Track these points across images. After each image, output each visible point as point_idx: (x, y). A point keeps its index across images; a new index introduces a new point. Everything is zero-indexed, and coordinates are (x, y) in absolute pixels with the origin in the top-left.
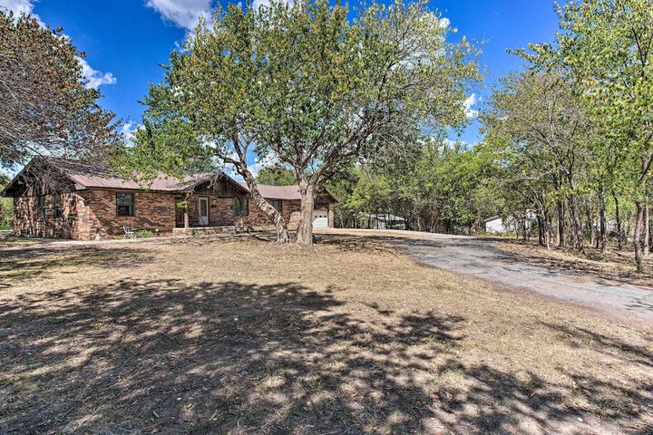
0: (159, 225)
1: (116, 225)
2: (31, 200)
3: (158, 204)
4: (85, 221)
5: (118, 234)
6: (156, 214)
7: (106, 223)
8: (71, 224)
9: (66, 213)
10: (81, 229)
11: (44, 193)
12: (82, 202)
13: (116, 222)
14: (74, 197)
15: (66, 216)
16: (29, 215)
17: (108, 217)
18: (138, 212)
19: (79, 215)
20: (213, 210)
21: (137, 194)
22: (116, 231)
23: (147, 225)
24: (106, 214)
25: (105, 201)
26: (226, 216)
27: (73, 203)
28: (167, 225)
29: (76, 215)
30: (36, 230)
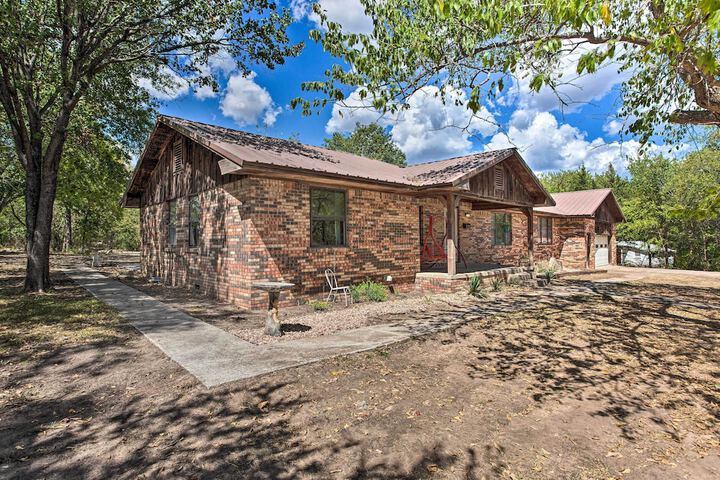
0: (393, 267)
1: (310, 268)
2: (159, 210)
3: (391, 219)
4: (241, 258)
5: (313, 292)
6: (386, 241)
7: (288, 264)
8: (214, 263)
9: (207, 235)
10: (234, 279)
11: (174, 195)
12: (235, 210)
13: (309, 261)
14: (222, 199)
15: (207, 244)
16: (156, 240)
17: (294, 250)
18: (353, 235)
19: (231, 241)
20: (465, 233)
21: (352, 193)
22: (308, 284)
23: (370, 268)
24: (287, 241)
25: (287, 207)
26: (482, 245)
27: (219, 214)
28: (406, 264)
29: (224, 241)
30: (164, 268)
